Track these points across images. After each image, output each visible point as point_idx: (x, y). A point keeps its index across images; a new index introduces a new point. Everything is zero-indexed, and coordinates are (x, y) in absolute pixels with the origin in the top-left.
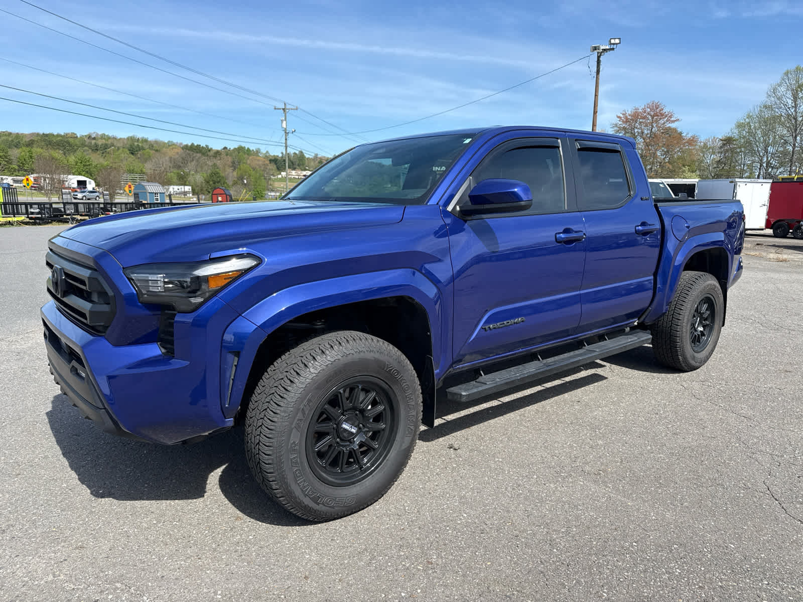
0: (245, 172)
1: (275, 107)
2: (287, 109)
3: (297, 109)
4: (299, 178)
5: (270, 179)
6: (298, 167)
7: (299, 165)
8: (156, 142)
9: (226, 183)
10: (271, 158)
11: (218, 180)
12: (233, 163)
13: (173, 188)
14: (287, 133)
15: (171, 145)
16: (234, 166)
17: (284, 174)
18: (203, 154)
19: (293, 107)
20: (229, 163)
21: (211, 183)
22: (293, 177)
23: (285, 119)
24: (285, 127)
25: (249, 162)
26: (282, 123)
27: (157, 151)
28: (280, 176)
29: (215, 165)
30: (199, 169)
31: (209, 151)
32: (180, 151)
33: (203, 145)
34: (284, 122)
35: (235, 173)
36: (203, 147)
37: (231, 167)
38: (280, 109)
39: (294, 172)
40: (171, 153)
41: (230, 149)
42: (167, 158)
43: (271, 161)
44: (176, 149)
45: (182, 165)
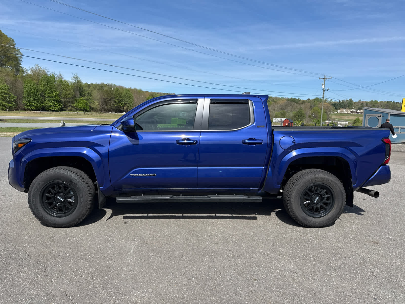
0: (316, 111)
1: (320, 78)
2: (326, 79)
3: (331, 78)
4: (347, 113)
5: (330, 114)
6: (348, 107)
7: (348, 106)
8: (276, 98)
9: (305, 116)
10: (333, 103)
11: (301, 115)
12: (311, 106)
13: (278, 119)
14: (324, 91)
15: (282, 99)
16: (311, 107)
17: (339, 111)
18: (296, 103)
19: (329, 77)
20: (309, 106)
21: (297, 116)
22: (344, 112)
23: (324, 84)
24: (323, 87)
25: (319, 106)
26: (322, 86)
27: (275, 102)
28: (336, 113)
29: (301, 108)
30: (293, 110)
31: (299, 101)
32: (286, 101)
33: (297, 98)
34: (324, 85)
35: (310, 112)
36: (296, 99)
37: (310, 108)
38: (322, 79)
39: (345, 110)
40: (281, 102)
41: (311, 99)
42: (279, 105)
43: (332, 104)
44: (284, 101)
45: (285, 108)
